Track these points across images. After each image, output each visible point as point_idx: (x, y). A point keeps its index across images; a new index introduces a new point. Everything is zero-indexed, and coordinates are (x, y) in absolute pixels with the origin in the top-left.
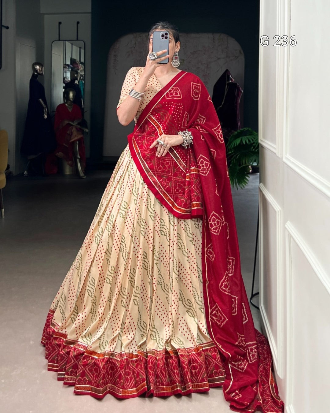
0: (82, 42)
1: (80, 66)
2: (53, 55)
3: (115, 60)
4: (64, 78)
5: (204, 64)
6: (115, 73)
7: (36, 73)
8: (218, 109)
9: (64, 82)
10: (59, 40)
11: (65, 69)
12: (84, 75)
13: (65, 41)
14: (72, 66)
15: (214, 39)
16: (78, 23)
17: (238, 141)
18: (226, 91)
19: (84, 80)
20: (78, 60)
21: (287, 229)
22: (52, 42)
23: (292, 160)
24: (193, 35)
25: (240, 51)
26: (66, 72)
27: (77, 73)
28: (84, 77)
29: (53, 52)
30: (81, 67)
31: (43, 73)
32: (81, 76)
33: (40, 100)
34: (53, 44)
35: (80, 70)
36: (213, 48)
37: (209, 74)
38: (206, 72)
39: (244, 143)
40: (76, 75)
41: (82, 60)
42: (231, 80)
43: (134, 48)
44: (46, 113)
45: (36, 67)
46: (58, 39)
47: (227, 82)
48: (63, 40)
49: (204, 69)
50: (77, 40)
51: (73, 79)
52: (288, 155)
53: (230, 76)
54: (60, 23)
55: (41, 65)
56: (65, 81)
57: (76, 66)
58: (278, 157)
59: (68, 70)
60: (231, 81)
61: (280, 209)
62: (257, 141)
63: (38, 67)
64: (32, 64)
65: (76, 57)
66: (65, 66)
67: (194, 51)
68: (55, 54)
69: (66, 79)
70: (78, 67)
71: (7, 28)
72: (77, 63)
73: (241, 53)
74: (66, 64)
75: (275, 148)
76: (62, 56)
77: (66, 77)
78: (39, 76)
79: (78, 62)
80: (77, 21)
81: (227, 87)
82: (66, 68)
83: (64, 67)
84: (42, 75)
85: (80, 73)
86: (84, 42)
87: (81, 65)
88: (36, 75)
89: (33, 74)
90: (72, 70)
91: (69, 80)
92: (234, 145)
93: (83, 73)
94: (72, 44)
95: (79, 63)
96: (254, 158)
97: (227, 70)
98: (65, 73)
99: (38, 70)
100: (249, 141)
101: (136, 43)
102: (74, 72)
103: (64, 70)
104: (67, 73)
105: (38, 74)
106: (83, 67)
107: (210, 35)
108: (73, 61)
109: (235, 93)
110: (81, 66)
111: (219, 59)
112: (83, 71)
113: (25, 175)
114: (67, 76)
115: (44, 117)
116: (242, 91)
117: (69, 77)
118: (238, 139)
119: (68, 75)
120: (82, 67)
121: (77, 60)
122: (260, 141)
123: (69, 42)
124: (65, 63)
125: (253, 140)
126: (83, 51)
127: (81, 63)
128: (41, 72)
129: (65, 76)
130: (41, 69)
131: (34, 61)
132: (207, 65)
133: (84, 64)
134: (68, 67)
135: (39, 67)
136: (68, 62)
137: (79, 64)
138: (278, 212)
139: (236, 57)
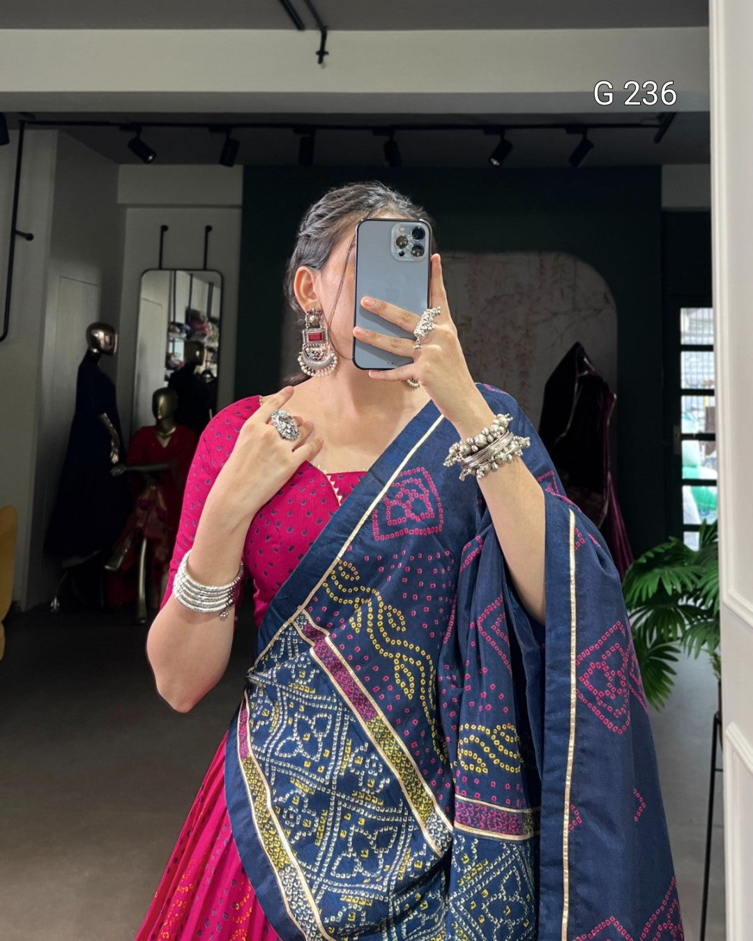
0: (215, 273)
1: (208, 327)
2: (143, 304)
4: (168, 357)
5: (519, 328)
7: (95, 351)
8: (557, 440)
9: (168, 366)
10: (160, 268)
11: (171, 334)
12: (219, 345)
13: (175, 269)
14: (188, 328)
15: (541, 267)
16: (209, 229)
18: (575, 396)
20: (204, 311)
22: (142, 275)
24: (492, 257)
26: (173, 341)
27: (201, 347)
29: (143, 296)
30: (211, 330)
31: (113, 349)
33: (103, 417)
34: (145, 275)
35: (208, 337)
36: (540, 288)
37: (530, 352)
40: (198, 353)
41: (215, 313)
42: (588, 368)
44: (117, 450)
45: (96, 335)
46: (157, 267)
47: (578, 375)
48: (170, 270)
49: (520, 340)
50: (205, 269)
51: (191, 361)
53: (586, 360)
54: (165, 228)
55: (110, 330)
56: (169, 362)
57: (198, 326)
59: (178, 335)
60: (587, 373)
63: (100, 335)
65: (199, 305)
66: (172, 327)
68: (148, 301)
69: (173, 359)
70: (203, 329)
72: (202, 319)
74: (174, 323)
76: (166, 305)
77: (173, 353)
78: (104, 356)
79: (203, 316)
80: (208, 224)
81: (579, 387)
82: (174, 331)
83: (169, 330)
84: (110, 353)
86: (222, 276)
87: (210, 325)
88: (96, 354)
89: (89, 353)
93: (215, 345)
94: (192, 277)
95: (207, 319)
97: (577, 345)
98: (171, 344)
99: (102, 342)
103: (168, 336)
104: (176, 344)
105: (102, 351)
106: (217, 329)
107: (533, 258)
108: (192, 316)
109: (599, 402)
110: (211, 328)
112: (216, 340)
113: (52, 611)
114: (176, 351)
116: (615, 396)
117: (180, 355)
119: (179, 349)
120: (213, 329)
121: (201, 315)
123: (185, 273)
124: (172, 320)
126: (216, 292)
127: (212, 320)
128: (110, 346)
129: (171, 351)
130: (111, 338)
131: (94, 319)
133: (218, 322)
134: (178, 330)
135: (105, 335)
136: (181, 318)
137: (205, 324)
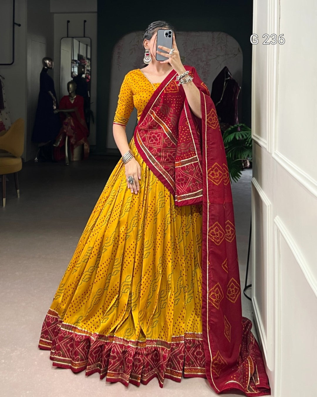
0: (88, 38)
1: (86, 62)
2: (62, 51)
3: (119, 56)
4: (72, 73)
5: (204, 61)
6: (119, 69)
7: (46, 67)
8: (217, 104)
9: (72, 76)
10: (68, 37)
11: (72, 64)
12: (91, 69)
13: (73, 38)
14: (79, 62)
15: (213, 37)
16: (85, 21)
17: (231, 137)
18: (224, 87)
19: (90, 75)
20: (85, 55)
21: (275, 224)
22: (61, 40)
23: (280, 156)
24: (193, 34)
25: (239, 49)
26: (74, 67)
27: (84, 68)
28: (91, 72)
29: (62, 48)
30: (88, 63)
31: (52, 67)
32: (88, 70)
33: (50, 92)
34: (62, 41)
35: (86, 65)
36: (212, 46)
37: (208, 71)
38: (206, 69)
39: (238, 138)
40: (83, 70)
41: (89, 57)
42: (230, 76)
43: (137, 45)
44: (55, 104)
45: (46, 62)
46: (66, 36)
47: (226, 79)
48: (71, 37)
49: (204, 66)
50: (84, 37)
51: (80, 73)
52: (277, 151)
53: (229, 73)
54: (68, 22)
55: (50, 60)
56: (72, 75)
57: (83, 61)
58: (269, 152)
59: (75, 65)
60: (229, 78)
61: (270, 203)
62: (250, 136)
63: (48, 62)
64: (42, 59)
65: (83, 53)
66: (73, 61)
67: (194, 49)
68: (64, 50)
69: (74, 74)
70: (85, 62)
71: (19, 25)
72: (84, 59)
73: (239, 51)
74: (73, 60)
75: (266, 144)
76: (70, 52)
77: (74, 71)
78: (49, 69)
80: (85, 20)
81: (226, 84)
82: (73, 63)
83: (72, 63)
84: (51, 68)
85: (86, 68)
86: (90, 39)
87: (87, 60)
88: (46, 69)
89: (44, 68)
90: (79, 65)
91: (76, 75)
92: (228, 140)
93: (89, 68)
94: (79, 42)
95: (86, 59)
96: (247, 153)
97: (226, 67)
98: (73, 68)
99: (48, 65)
100: (243, 137)
101: (138, 41)
102: (81, 67)
103: (72, 65)
104: (75, 68)
105: (48, 68)
106: (90, 62)
107: (210, 34)
108: (80, 57)
109: (234, 90)
110: (87, 62)
111: (218, 56)
112: (90, 67)
113: (35, 162)
114: (75, 71)
115: (53, 108)
116: (240, 88)
117: (76, 72)
118: (232, 134)
119: (76, 70)
120: (88, 62)
121: (84, 57)
122: (253, 137)
123: (77, 40)
124: (73, 59)
125: (246, 136)
126: (89, 48)
127: (88, 59)
128: (51, 66)
129: (73, 71)
130: (51, 63)
131: (44, 56)
132: (207, 62)
133: (90, 60)
134: (75, 63)
135: (49, 62)
136: (76, 58)
138: (269, 206)
139: (234, 55)
